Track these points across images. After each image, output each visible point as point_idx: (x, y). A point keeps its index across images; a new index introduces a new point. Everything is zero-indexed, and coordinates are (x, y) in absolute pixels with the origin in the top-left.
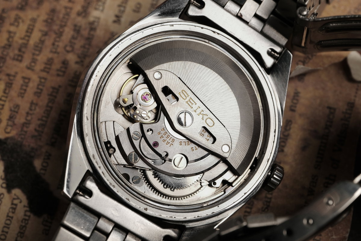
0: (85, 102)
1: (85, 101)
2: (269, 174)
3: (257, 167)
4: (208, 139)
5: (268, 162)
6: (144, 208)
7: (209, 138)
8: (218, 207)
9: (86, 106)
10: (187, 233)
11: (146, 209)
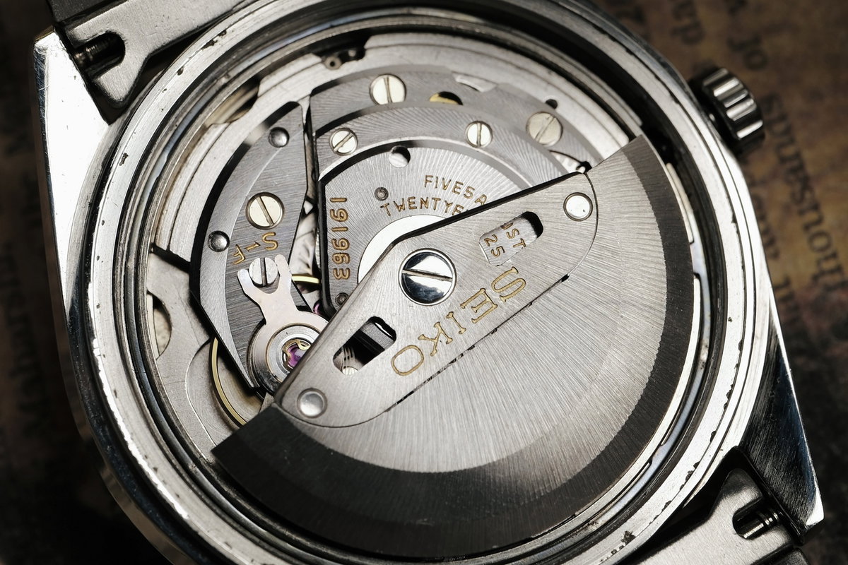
0: (217, 547)
1: (213, 544)
2: (712, 117)
3: (674, 141)
4: (520, 241)
5: (677, 101)
6: (623, 541)
7: (519, 237)
8: (730, 320)
9: (231, 551)
10: (756, 453)
11: (629, 537)
